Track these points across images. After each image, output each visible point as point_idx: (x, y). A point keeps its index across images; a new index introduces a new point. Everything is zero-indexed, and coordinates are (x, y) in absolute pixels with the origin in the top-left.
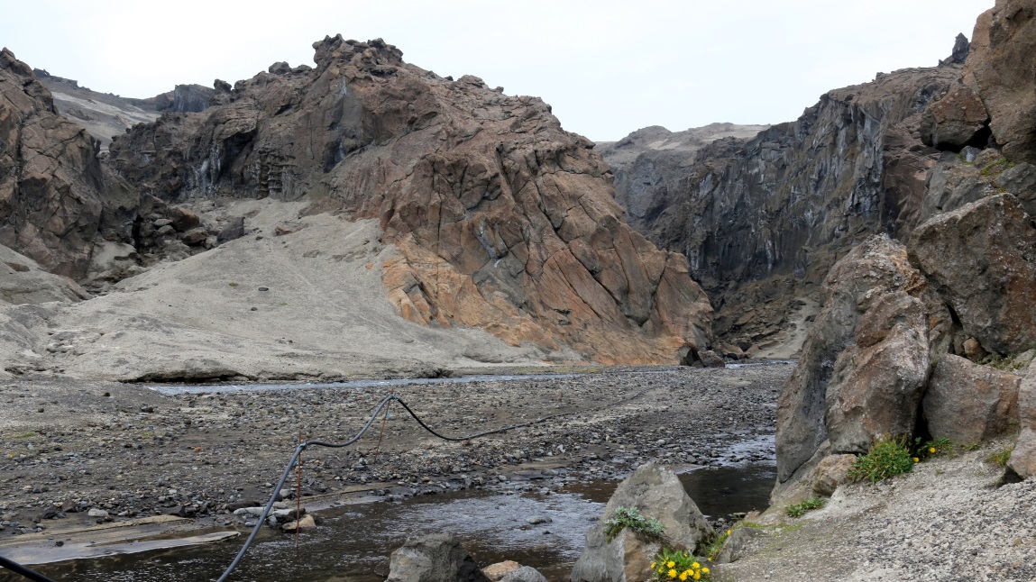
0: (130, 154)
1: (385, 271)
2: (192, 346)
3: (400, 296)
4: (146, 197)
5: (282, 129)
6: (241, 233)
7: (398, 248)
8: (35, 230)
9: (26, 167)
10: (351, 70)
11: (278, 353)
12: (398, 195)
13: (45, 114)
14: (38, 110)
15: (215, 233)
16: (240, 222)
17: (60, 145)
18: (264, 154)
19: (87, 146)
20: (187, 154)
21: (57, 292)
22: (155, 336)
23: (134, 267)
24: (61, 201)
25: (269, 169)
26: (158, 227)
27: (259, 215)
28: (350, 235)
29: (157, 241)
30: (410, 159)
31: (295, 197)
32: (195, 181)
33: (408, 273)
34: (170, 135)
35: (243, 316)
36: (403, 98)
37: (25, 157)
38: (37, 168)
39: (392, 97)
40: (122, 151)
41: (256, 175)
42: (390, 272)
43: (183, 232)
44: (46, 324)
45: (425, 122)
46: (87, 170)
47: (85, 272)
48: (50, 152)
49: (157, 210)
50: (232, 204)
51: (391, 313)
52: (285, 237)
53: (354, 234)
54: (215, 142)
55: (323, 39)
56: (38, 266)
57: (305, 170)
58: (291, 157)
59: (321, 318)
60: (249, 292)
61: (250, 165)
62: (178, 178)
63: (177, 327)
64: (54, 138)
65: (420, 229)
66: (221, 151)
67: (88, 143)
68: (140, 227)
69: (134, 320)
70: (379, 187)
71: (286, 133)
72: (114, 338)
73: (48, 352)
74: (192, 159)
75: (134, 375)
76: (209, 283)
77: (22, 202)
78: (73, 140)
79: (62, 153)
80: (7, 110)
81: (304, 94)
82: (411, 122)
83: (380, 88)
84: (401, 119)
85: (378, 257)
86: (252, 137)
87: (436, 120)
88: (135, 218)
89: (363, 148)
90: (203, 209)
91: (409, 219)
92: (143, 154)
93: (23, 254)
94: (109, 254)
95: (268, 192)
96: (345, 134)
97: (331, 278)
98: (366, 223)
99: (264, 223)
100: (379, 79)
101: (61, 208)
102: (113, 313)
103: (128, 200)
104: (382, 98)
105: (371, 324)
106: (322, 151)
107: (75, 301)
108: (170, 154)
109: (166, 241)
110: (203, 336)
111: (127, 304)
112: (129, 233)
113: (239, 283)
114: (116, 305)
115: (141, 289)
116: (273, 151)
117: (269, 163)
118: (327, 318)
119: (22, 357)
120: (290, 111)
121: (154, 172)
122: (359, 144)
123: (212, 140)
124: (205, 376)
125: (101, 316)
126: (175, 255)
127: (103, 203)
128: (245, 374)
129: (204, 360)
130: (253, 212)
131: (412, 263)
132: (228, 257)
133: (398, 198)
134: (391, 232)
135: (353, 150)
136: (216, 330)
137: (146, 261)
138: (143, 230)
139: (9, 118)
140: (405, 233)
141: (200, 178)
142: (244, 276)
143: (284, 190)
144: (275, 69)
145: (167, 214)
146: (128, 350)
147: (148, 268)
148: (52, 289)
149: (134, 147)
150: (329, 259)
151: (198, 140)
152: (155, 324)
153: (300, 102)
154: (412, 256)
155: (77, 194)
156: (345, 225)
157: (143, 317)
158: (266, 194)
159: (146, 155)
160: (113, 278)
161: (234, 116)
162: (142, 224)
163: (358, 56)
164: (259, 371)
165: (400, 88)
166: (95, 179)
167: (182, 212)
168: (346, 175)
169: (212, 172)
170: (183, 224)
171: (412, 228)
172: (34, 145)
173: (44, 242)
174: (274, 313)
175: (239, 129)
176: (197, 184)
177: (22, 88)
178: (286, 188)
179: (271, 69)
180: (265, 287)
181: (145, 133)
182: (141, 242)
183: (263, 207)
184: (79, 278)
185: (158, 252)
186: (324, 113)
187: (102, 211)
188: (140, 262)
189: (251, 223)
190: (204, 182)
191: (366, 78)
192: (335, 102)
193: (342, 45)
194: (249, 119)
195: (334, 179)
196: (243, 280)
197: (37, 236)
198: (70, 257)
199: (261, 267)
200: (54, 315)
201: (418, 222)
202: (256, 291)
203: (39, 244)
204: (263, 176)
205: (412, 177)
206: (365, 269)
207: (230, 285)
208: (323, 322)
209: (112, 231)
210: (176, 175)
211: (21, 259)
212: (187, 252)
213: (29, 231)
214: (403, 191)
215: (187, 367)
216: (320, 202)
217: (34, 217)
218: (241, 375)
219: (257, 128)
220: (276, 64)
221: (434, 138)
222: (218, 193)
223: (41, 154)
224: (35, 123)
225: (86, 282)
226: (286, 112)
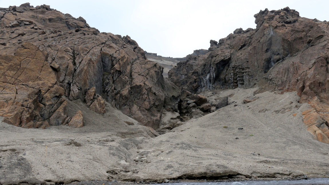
0: (176, 75)
1: (304, 117)
2: (209, 157)
3: (315, 129)
4: (184, 91)
5: (242, 55)
6: (227, 104)
7: (309, 105)
8: (137, 108)
9: (134, 80)
10: (274, 23)
11: (258, 160)
12: (306, 78)
13: (141, 59)
14: (138, 58)
15: (215, 105)
16: (226, 99)
17: (147, 71)
18: (235, 68)
19: (158, 70)
20: (200, 72)
21: (145, 134)
22: (188, 152)
23: (179, 122)
24: (148, 94)
25: (237, 75)
26: (189, 104)
27: (234, 96)
28: (282, 100)
29: (189, 110)
30: (310, 60)
31: (251, 86)
32: (204, 84)
33: (318, 117)
34: (193, 65)
35: (232, 142)
36: (303, 31)
37: (133, 77)
38: (138, 81)
39: (298, 31)
40: (173, 75)
41: (231, 78)
42: (307, 117)
43: (200, 106)
44: (136, 148)
45: (317, 41)
46: (158, 81)
47: (158, 125)
48: (143, 74)
49: (188, 97)
50: (221, 92)
51: (311, 138)
52: (248, 104)
53: (284, 100)
54: (212, 65)
55: (259, 12)
56: (138, 123)
57: (255, 73)
58: (247, 68)
59: (272, 142)
60: (233, 131)
61: (228, 74)
62: (197, 83)
63: (200, 148)
64: (145, 68)
65: (321, 94)
66: (215, 69)
67: (158, 69)
68: (181, 104)
69: (178, 144)
70: (295, 76)
71: (244, 57)
72: (167, 154)
73: (134, 162)
74: (202, 74)
75: (176, 175)
76: (214, 127)
77: (132, 96)
78: (152, 68)
79: (148, 74)
80: (126, 57)
81: (252, 38)
82: (309, 43)
83: (290, 29)
84: (303, 42)
85: (299, 110)
86: (228, 61)
87: (323, 39)
88: (179, 100)
89: (283, 59)
90: (208, 95)
91: (315, 89)
92: (182, 75)
93: (132, 118)
94: (168, 117)
95: (237, 85)
96: (274, 54)
97: (275, 122)
98: (289, 94)
99: (237, 99)
100: (289, 25)
101: (148, 97)
102: (168, 141)
103: (176, 93)
104: (292, 33)
105: (301, 145)
106: (262, 63)
107: (152, 137)
108: (193, 73)
109: (193, 110)
110: (213, 152)
111: (175, 137)
112: (176, 107)
113: (228, 126)
114: (170, 138)
115: (182, 131)
116: (239, 66)
117: (237, 72)
118: (276, 142)
119: (119, 164)
120: (245, 47)
121: (187, 82)
122: (281, 57)
123: (211, 65)
124: (219, 175)
125: (163, 143)
126: (197, 116)
127: (165, 94)
128: (243, 173)
129: (218, 165)
130: (231, 95)
131: (319, 112)
132: (222, 115)
133: (306, 80)
134: (304, 97)
135: (278, 60)
136: (219, 149)
137: (184, 119)
138: (183, 106)
139: (127, 60)
140: (313, 97)
141: (206, 82)
142: (230, 123)
143: (245, 84)
144: (236, 32)
145: (192, 98)
146: (174, 160)
147: (185, 122)
148: (143, 132)
149: (178, 72)
150: (272, 113)
151: (205, 65)
152: (189, 146)
153: (250, 43)
154: (319, 108)
155: (154, 91)
156: (278, 96)
157: (183, 143)
158: (236, 86)
159: (183, 75)
160: (170, 128)
161: (220, 52)
162: (182, 103)
163: (278, 16)
164: (251, 172)
165: (301, 27)
166: (162, 84)
167: (199, 97)
168: (276, 73)
169: (212, 79)
170: (200, 102)
171: (317, 94)
172: (137, 72)
173: (141, 112)
174: (247, 140)
175: (222, 58)
176: (205, 85)
177: (133, 50)
178: (246, 82)
179: (234, 32)
180: (241, 127)
181: (182, 66)
182: (182, 111)
183: (236, 92)
184: (156, 128)
185: (190, 115)
186: (262, 45)
187: (165, 98)
188: (182, 120)
189: (231, 100)
190: (208, 84)
191: (282, 25)
192: (268, 39)
193: (269, 13)
194: (227, 53)
195: (270, 75)
196: (230, 125)
197: (138, 110)
198: (152, 119)
199: (238, 118)
200: (141, 143)
201: (320, 90)
202: (237, 130)
203: (139, 114)
204: (235, 78)
205: (313, 69)
206: (292, 116)
207: (224, 127)
208: (274, 144)
209: (169, 107)
210: (196, 82)
211: (131, 120)
212: (202, 114)
213: (135, 108)
214: (309, 76)
215: (207, 169)
216: (263, 87)
217: (137, 102)
218: (241, 175)
219: (231, 57)
220: (237, 29)
221: (323, 48)
222: (215, 88)
223: (140, 75)
224: (137, 63)
225: (159, 130)
226: (243, 48)
